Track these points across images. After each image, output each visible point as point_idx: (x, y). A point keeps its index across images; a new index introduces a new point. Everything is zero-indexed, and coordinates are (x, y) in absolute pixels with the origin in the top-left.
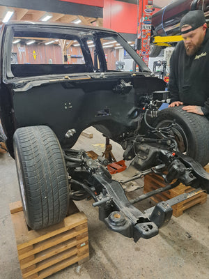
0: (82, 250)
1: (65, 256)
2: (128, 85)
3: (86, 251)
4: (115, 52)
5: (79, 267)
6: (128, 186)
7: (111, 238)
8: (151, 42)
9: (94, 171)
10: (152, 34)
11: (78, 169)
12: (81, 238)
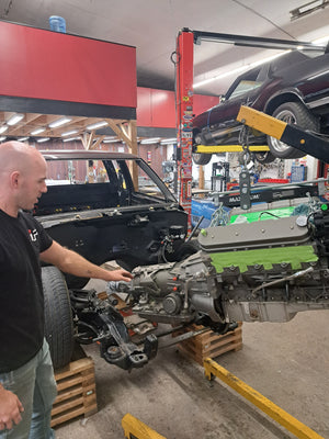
0: (89, 399)
1: (70, 405)
2: (143, 220)
3: (94, 401)
4: (161, 149)
5: (85, 420)
6: (142, 329)
7: (125, 390)
8: (193, 151)
9: (100, 311)
10: (194, 142)
11: (86, 310)
12: (88, 385)
